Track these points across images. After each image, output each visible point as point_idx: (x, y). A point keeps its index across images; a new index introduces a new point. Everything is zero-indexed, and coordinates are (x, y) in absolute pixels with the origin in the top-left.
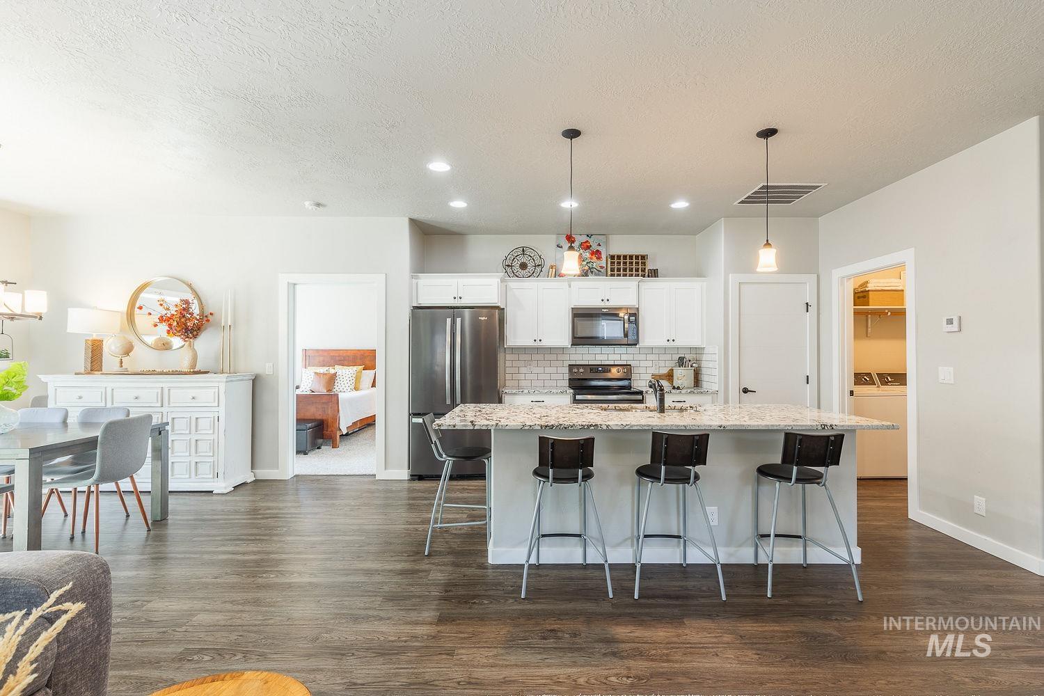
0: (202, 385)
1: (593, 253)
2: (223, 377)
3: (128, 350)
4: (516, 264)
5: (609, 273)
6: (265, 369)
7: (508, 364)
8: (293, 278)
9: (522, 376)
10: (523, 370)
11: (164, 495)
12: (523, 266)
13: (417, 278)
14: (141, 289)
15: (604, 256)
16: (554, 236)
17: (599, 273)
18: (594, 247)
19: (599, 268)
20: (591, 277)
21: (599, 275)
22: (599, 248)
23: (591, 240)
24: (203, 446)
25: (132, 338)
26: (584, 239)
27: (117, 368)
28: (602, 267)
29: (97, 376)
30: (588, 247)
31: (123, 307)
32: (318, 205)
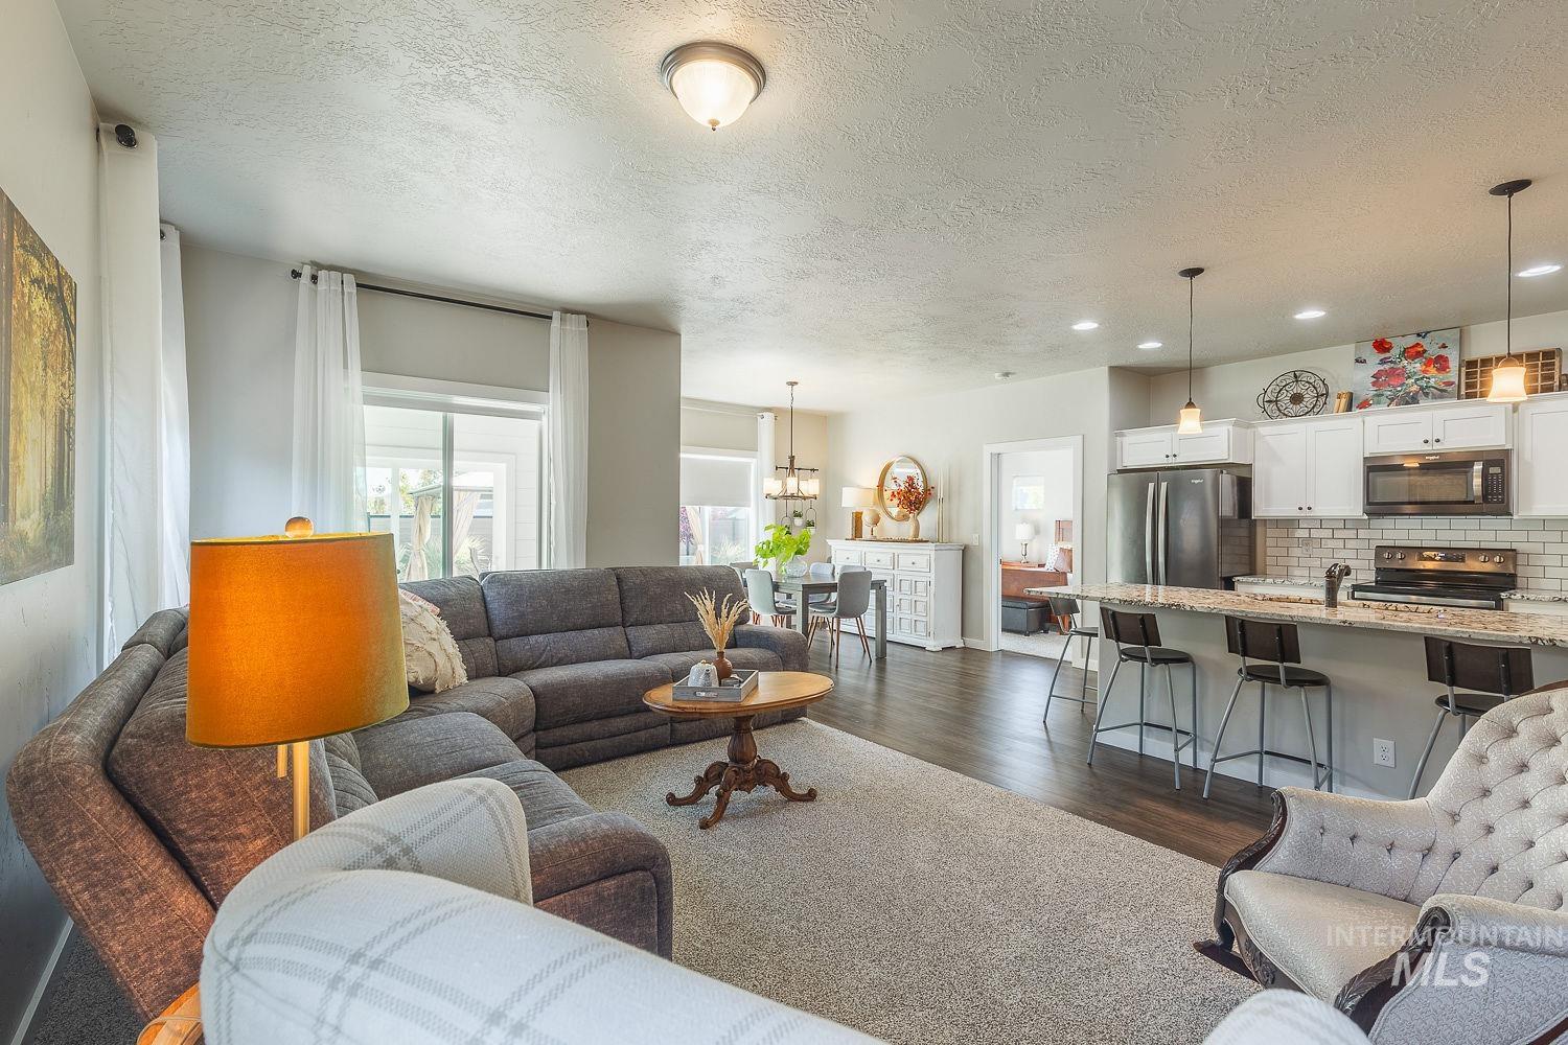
0: (920, 552)
1: (1429, 363)
2: (931, 546)
3: (876, 521)
4: (1285, 398)
5: (1463, 392)
6: (972, 539)
7: (1270, 542)
8: (996, 449)
9: (1294, 562)
10: (1296, 552)
11: (883, 643)
12: (1297, 399)
13: (1122, 435)
14: (888, 467)
15: (1454, 364)
16: (1352, 347)
17: (1442, 394)
18: (1433, 351)
19: (1442, 387)
20: (1424, 403)
21: (1441, 397)
22: (1443, 352)
23: (1425, 343)
24: (920, 607)
25: (881, 512)
26: (1411, 340)
27: (869, 537)
28: (1450, 384)
29: (857, 542)
30: (1419, 354)
31: (874, 483)
32: (1007, 374)
